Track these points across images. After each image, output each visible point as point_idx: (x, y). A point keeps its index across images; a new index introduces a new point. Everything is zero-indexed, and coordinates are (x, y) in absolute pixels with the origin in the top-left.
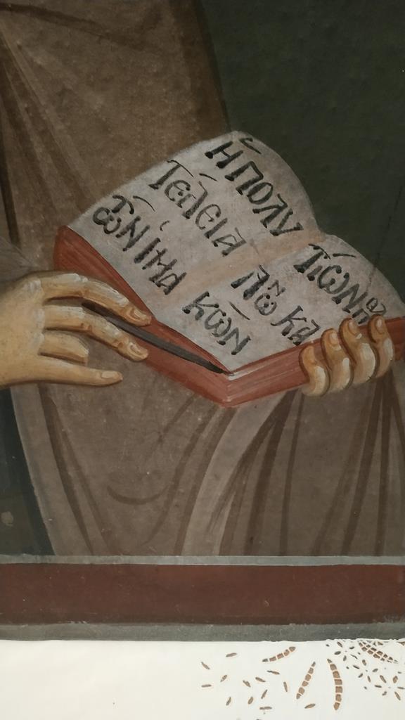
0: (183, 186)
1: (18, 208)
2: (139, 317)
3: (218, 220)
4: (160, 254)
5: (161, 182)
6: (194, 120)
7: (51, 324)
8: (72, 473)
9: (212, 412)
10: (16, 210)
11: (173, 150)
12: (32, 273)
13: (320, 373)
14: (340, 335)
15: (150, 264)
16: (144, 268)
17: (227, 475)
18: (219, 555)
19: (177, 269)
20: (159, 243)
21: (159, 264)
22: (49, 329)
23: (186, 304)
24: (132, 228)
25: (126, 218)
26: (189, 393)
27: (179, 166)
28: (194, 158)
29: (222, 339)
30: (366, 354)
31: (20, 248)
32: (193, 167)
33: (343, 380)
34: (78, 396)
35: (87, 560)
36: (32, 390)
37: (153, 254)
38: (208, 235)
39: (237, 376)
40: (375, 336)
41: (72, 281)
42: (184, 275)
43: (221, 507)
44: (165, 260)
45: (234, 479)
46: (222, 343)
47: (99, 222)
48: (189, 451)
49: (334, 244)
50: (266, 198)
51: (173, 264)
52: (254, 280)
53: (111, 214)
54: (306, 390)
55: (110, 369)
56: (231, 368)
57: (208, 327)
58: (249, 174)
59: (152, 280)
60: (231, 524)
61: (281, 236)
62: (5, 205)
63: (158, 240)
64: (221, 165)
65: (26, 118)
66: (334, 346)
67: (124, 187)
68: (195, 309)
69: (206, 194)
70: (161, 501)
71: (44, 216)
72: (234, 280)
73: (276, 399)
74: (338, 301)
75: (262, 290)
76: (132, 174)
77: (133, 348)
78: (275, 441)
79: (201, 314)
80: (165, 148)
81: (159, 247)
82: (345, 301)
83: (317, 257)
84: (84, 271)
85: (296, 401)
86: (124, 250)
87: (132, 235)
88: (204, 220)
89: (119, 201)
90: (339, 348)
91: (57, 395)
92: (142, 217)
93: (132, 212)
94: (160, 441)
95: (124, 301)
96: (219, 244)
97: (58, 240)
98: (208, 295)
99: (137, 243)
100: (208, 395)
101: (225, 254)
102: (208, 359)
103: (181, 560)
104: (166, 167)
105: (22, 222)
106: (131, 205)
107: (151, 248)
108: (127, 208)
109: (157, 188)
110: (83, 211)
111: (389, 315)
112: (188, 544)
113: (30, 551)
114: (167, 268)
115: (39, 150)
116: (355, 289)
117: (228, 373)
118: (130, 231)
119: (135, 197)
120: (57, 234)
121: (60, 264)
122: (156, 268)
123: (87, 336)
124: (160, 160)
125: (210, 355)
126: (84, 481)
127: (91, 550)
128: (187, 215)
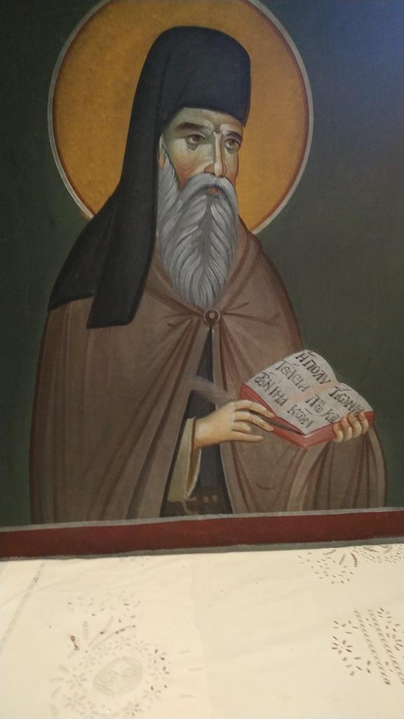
0: (287, 369)
2: (270, 415)
3: (300, 379)
4: (279, 392)
5: (279, 367)
6: (291, 347)
7: (237, 419)
8: (242, 477)
9: (298, 450)
10: (227, 379)
11: (284, 357)
12: (231, 400)
13: (340, 434)
14: (348, 419)
15: (275, 395)
16: (273, 397)
17: (305, 476)
18: (302, 511)
19: (285, 397)
21: (278, 395)
22: (236, 421)
23: (288, 410)
24: (268, 383)
25: (267, 380)
26: (289, 443)
27: (286, 362)
28: (292, 359)
29: (302, 422)
31: (227, 392)
32: (291, 362)
33: (350, 436)
34: (245, 446)
35: (247, 515)
36: (229, 445)
37: (276, 392)
38: (296, 385)
39: (308, 436)
40: (361, 419)
41: (246, 403)
42: (288, 399)
43: (303, 489)
45: (308, 477)
46: (302, 424)
47: (257, 382)
49: (343, 386)
50: (317, 371)
52: (314, 400)
53: (261, 379)
54: (335, 440)
55: (258, 435)
56: (305, 433)
57: (297, 417)
58: (312, 363)
59: (276, 401)
60: (307, 497)
61: (324, 384)
62: (223, 377)
63: (278, 387)
64: (301, 361)
65: (232, 348)
66: (346, 423)
68: (292, 411)
69: (295, 371)
70: (278, 488)
71: (237, 380)
72: (306, 400)
74: (346, 406)
75: (317, 403)
76: (269, 365)
77: (268, 427)
78: (324, 462)
79: (294, 413)
80: (281, 356)
81: (278, 390)
82: (349, 406)
83: (337, 391)
85: (331, 445)
86: (265, 391)
87: (268, 386)
88: (295, 379)
89: (264, 374)
90: (347, 424)
91: (237, 446)
92: (272, 380)
93: (269, 378)
94: (278, 463)
95: (265, 409)
96: (301, 388)
98: (296, 406)
99: (270, 388)
101: (303, 391)
102: (296, 429)
106: (268, 375)
107: (275, 390)
108: (267, 377)
109: (278, 370)
110: (251, 378)
111: (365, 411)
112: (289, 506)
113: (224, 513)
114: (281, 397)
115: (236, 358)
116: (352, 402)
117: (305, 435)
119: (270, 373)
120: (241, 387)
121: (242, 396)
122: (277, 397)
123: (250, 422)
124: (279, 360)
126: (247, 481)
127: (249, 511)
128: (289, 378)
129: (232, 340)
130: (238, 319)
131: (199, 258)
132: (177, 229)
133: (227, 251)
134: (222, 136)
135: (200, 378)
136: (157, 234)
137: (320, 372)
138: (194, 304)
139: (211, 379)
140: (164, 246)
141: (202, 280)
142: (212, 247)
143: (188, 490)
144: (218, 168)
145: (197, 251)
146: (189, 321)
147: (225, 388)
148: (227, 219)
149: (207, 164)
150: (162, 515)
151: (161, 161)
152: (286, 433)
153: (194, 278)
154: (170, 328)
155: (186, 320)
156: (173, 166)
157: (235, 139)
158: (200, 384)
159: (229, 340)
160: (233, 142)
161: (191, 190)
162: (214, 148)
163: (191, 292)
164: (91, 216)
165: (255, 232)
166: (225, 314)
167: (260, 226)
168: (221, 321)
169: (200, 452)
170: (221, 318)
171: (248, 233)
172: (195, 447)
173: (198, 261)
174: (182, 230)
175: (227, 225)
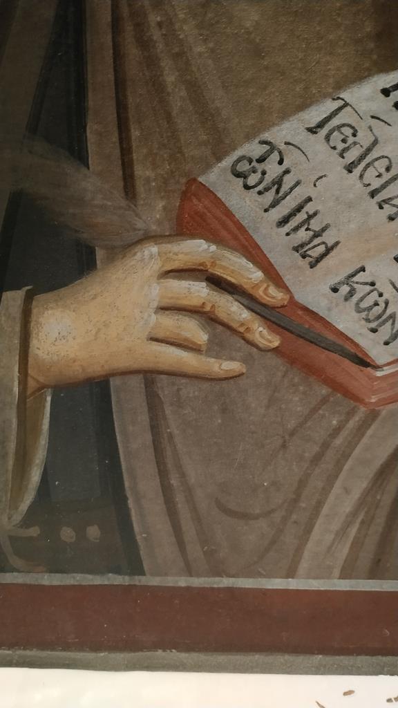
0: (348, 131)
2: (274, 295)
3: (386, 177)
4: (310, 217)
5: (321, 125)
6: (372, 45)
7: (166, 302)
8: (174, 482)
9: (351, 413)
10: (135, 156)
11: (341, 85)
12: (148, 237)
15: (296, 229)
16: (288, 234)
17: (359, 487)
18: (340, 578)
19: (329, 237)
20: (311, 203)
21: (307, 229)
22: (163, 309)
23: (333, 281)
24: (278, 182)
25: (273, 169)
26: (325, 391)
27: (346, 104)
28: (367, 96)
29: (373, 325)
31: (135, 205)
32: (363, 107)
34: (190, 390)
35: (183, 582)
36: (136, 382)
37: (301, 216)
38: (373, 194)
39: (387, 371)
41: (197, 249)
42: (337, 243)
43: (347, 524)
44: (315, 225)
45: (367, 493)
46: (374, 331)
47: (238, 175)
48: (317, 459)
51: (323, 230)
53: (254, 164)
55: (232, 359)
56: (380, 362)
57: (359, 310)
59: (296, 249)
60: (357, 544)
62: (122, 149)
63: (309, 199)
65: (156, 34)
67: (276, 129)
68: (345, 288)
69: (375, 142)
70: (277, 517)
71: (169, 164)
76: (285, 114)
77: (263, 335)
79: (351, 293)
80: (331, 80)
81: (310, 208)
84: (213, 237)
86: (266, 211)
87: (278, 191)
88: (370, 174)
89: (267, 147)
91: (165, 389)
92: (292, 169)
93: (281, 162)
94: (284, 446)
95: (258, 275)
96: (386, 206)
97: (185, 196)
98: (363, 269)
99: (283, 201)
100: (348, 394)
101: (391, 219)
103: (293, 584)
104: (331, 106)
105: (142, 171)
106: (280, 153)
107: (299, 209)
108: (275, 157)
109: (316, 133)
110: (219, 159)
112: (304, 565)
113: (118, 571)
114: (317, 235)
115: (170, 78)
117: (377, 367)
118: (276, 186)
119: (286, 143)
120: (184, 188)
121: (184, 227)
122: (303, 235)
123: (207, 317)
124: (324, 96)
125: (357, 345)
126: (189, 491)
127: (189, 571)
128: (350, 168)
139: (78, 153)
147: (129, 189)
172: (32, 384)
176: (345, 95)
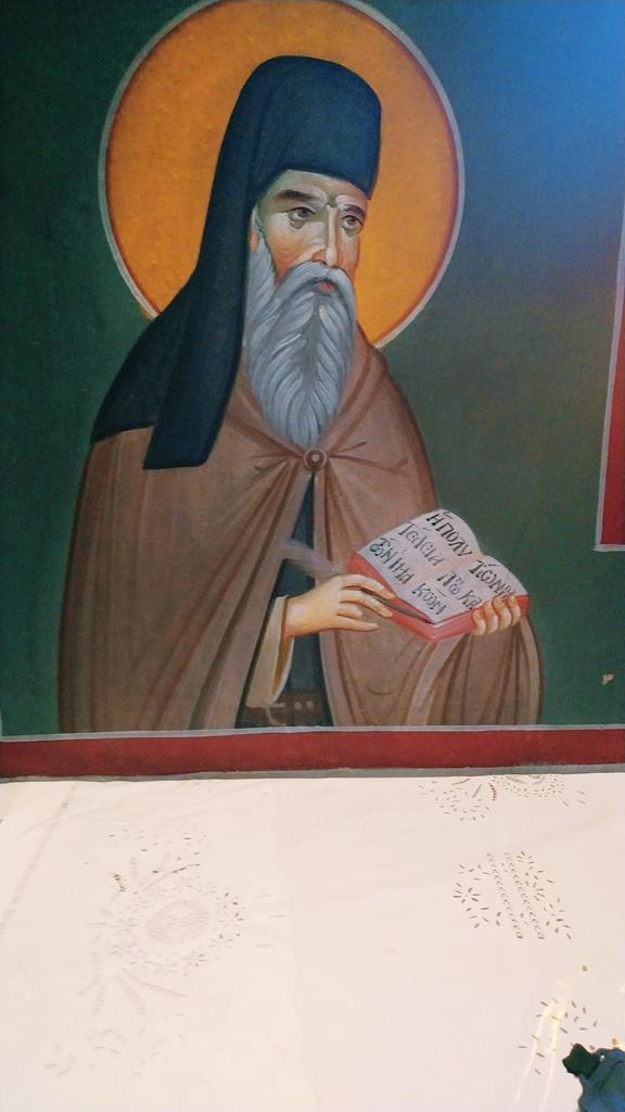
0: (415, 534)
1: (333, 545)
2: (389, 596)
3: (431, 549)
4: (402, 565)
5: (404, 532)
6: (420, 505)
7: (344, 599)
8: (347, 678)
12: (337, 574)
13: (482, 624)
14: (492, 604)
15: (397, 570)
16: (393, 572)
17: (432, 678)
19: (410, 573)
21: (401, 570)
22: (343, 602)
23: (413, 589)
25: (386, 548)
27: (413, 524)
28: (421, 521)
29: (431, 606)
30: (506, 613)
31: (332, 563)
32: (420, 525)
33: (495, 627)
34: (354, 636)
36: (332, 633)
37: (398, 565)
38: (426, 556)
39: (439, 625)
40: (511, 605)
42: (414, 575)
43: (427, 698)
44: (404, 568)
45: (436, 680)
46: (431, 608)
47: (373, 551)
48: (412, 666)
49: (489, 560)
50: (455, 539)
51: (408, 569)
52: (449, 577)
53: (379, 546)
54: (475, 632)
56: (435, 621)
57: (424, 600)
58: (447, 528)
59: (397, 577)
61: (463, 556)
62: (328, 543)
63: (401, 558)
64: (434, 524)
66: (489, 610)
68: (418, 591)
69: (425, 538)
70: (395, 694)
71: (346, 548)
72: (439, 577)
73: (460, 637)
74: (491, 587)
75: (453, 582)
76: (391, 528)
77: (386, 612)
78: (458, 660)
79: (420, 595)
80: (407, 517)
81: (401, 561)
82: (495, 587)
83: (480, 566)
85: (470, 637)
86: (384, 563)
87: (388, 556)
88: (425, 549)
89: (384, 541)
90: (492, 611)
91: (343, 636)
92: (394, 548)
93: (389, 546)
94: (396, 661)
95: (382, 587)
96: (432, 560)
98: (425, 584)
99: (391, 559)
101: (434, 564)
102: (422, 616)
104: (409, 525)
106: (389, 542)
107: (397, 562)
108: (387, 544)
109: (402, 535)
110: (365, 545)
111: (517, 594)
112: (409, 719)
114: (405, 571)
116: (499, 581)
117: (435, 624)
118: (388, 554)
119: (391, 539)
120: (351, 556)
122: (399, 572)
123: (361, 605)
124: (405, 522)
125: (425, 615)
126: (354, 683)
127: (355, 723)
128: (416, 547)
129: (341, 493)
130: (351, 463)
131: (301, 379)
132: (271, 337)
133: (339, 370)
134: (339, 212)
135: (295, 542)
136: (244, 343)
137: (459, 540)
138: (292, 443)
139: (310, 544)
140: (253, 359)
141: (303, 409)
142: (319, 364)
143: (274, 693)
144: (330, 255)
145: (298, 369)
146: (284, 464)
147: (330, 557)
148: (341, 326)
149: (316, 249)
150: (238, 725)
151: (253, 242)
152: (411, 620)
153: (294, 405)
154: (257, 472)
155: (281, 462)
156: (269, 249)
157: (356, 216)
158: (296, 551)
159: (337, 493)
160: (353, 219)
161: (293, 283)
162: (327, 227)
163: (288, 425)
164: (154, 314)
165: (378, 346)
166: (334, 456)
167: (387, 337)
168: (328, 466)
169: (293, 642)
170: (328, 462)
171: (370, 346)
172: (286, 636)
173: (299, 382)
174: (279, 339)
175: (340, 335)
176: (413, 521)
